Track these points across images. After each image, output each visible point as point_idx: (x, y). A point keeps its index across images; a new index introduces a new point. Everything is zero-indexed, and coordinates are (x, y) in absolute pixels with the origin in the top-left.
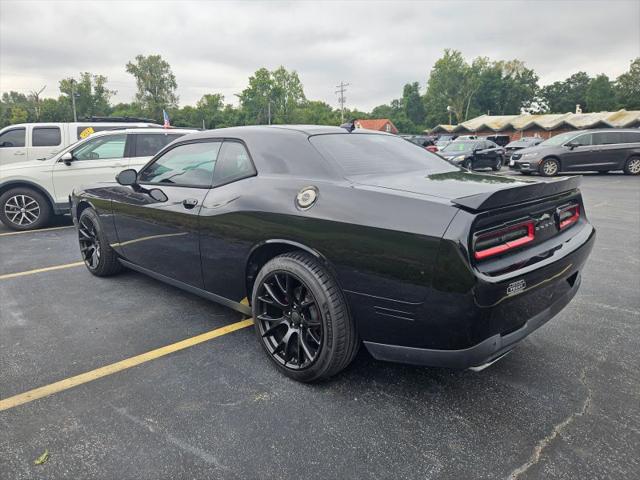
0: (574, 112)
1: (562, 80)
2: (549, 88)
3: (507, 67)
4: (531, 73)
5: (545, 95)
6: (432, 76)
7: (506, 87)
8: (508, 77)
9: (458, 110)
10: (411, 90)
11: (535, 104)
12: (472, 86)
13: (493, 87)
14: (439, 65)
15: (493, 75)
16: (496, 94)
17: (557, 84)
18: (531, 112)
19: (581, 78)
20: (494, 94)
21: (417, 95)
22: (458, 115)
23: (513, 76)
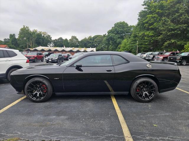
0: (64, 47)
1: (57, 39)
2: (54, 40)
3: (43, 33)
4: (50, 36)
5: (53, 42)
6: (20, 33)
7: (43, 39)
8: (43, 36)
9: (30, 44)
10: (12, 36)
11: (51, 44)
12: (34, 37)
13: (40, 38)
14: (22, 30)
15: (39, 35)
16: (41, 41)
17: (56, 40)
18: (51, 46)
19: (61, 39)
20: (40, 40)
21: (15, 38)
22: (31, 46)
23: (45, 36)
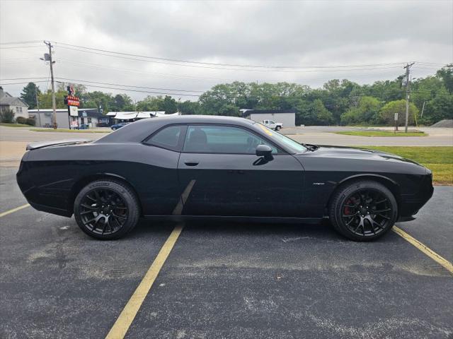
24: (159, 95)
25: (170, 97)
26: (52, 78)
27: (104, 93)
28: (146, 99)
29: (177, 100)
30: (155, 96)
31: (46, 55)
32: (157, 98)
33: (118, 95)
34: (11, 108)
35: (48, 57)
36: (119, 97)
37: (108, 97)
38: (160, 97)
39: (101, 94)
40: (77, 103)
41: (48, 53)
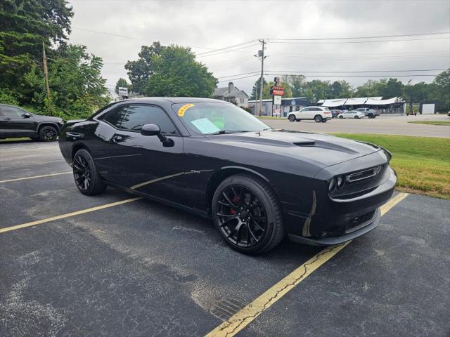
24: (383, 78)
25: (396, 80)
26: (262, 72)
27: (322, 81)
28: (366, 84)
29: (405, 83)
30: (378, 80)
31: (260, 51)
32: (379, 82)
33: (336, 83)
34: (236, 99)
35: (261, 53)
36: (337, 84)
37: (325, 85)
38: (384, 81)
39: (319, 82)
40: (282, 92)
41: (261, 49)
